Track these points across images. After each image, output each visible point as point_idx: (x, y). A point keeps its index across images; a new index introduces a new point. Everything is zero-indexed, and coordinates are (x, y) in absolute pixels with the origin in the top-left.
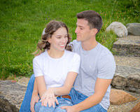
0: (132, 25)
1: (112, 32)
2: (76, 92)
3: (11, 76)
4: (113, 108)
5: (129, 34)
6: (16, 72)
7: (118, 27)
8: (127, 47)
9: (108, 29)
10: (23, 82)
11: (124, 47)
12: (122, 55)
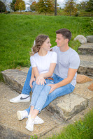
0: (89, 37)
1: (77, 41)
2: (57, 76)
3: (18, 67)
5: (88, 42)
6: (21, 65)
7: (81, 38)
8: (87, 50)
9: (75, 39)
10: (26, 70)
11: (85, 49)
12: (84, 54)
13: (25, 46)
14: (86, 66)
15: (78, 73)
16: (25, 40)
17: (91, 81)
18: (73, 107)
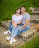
0: (35, 8)
3: (7, 20)
4: (30, 27)
5: (34, 10)
6: (8, 19)
8: (34, 13)
9: (29, 9)
10: (10, 21)
11: (33, 13)
12: (33, 15)
13: (10, 12)
14: (33, 20)
15: (30, 22)
16: (10, 10)
17: (35, 25)
18: (28, 35)
